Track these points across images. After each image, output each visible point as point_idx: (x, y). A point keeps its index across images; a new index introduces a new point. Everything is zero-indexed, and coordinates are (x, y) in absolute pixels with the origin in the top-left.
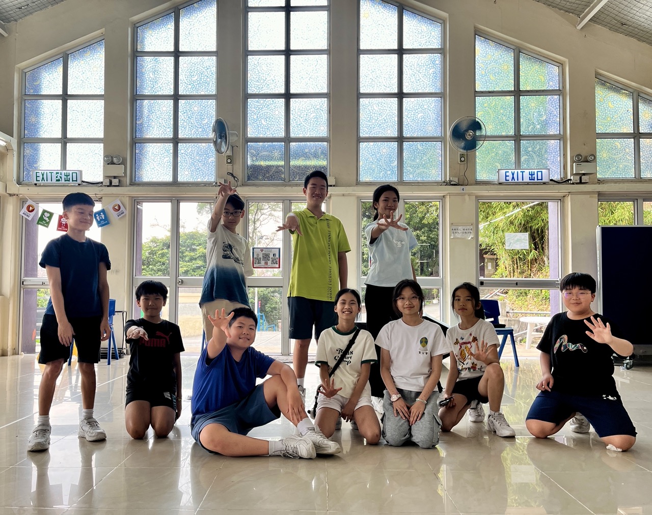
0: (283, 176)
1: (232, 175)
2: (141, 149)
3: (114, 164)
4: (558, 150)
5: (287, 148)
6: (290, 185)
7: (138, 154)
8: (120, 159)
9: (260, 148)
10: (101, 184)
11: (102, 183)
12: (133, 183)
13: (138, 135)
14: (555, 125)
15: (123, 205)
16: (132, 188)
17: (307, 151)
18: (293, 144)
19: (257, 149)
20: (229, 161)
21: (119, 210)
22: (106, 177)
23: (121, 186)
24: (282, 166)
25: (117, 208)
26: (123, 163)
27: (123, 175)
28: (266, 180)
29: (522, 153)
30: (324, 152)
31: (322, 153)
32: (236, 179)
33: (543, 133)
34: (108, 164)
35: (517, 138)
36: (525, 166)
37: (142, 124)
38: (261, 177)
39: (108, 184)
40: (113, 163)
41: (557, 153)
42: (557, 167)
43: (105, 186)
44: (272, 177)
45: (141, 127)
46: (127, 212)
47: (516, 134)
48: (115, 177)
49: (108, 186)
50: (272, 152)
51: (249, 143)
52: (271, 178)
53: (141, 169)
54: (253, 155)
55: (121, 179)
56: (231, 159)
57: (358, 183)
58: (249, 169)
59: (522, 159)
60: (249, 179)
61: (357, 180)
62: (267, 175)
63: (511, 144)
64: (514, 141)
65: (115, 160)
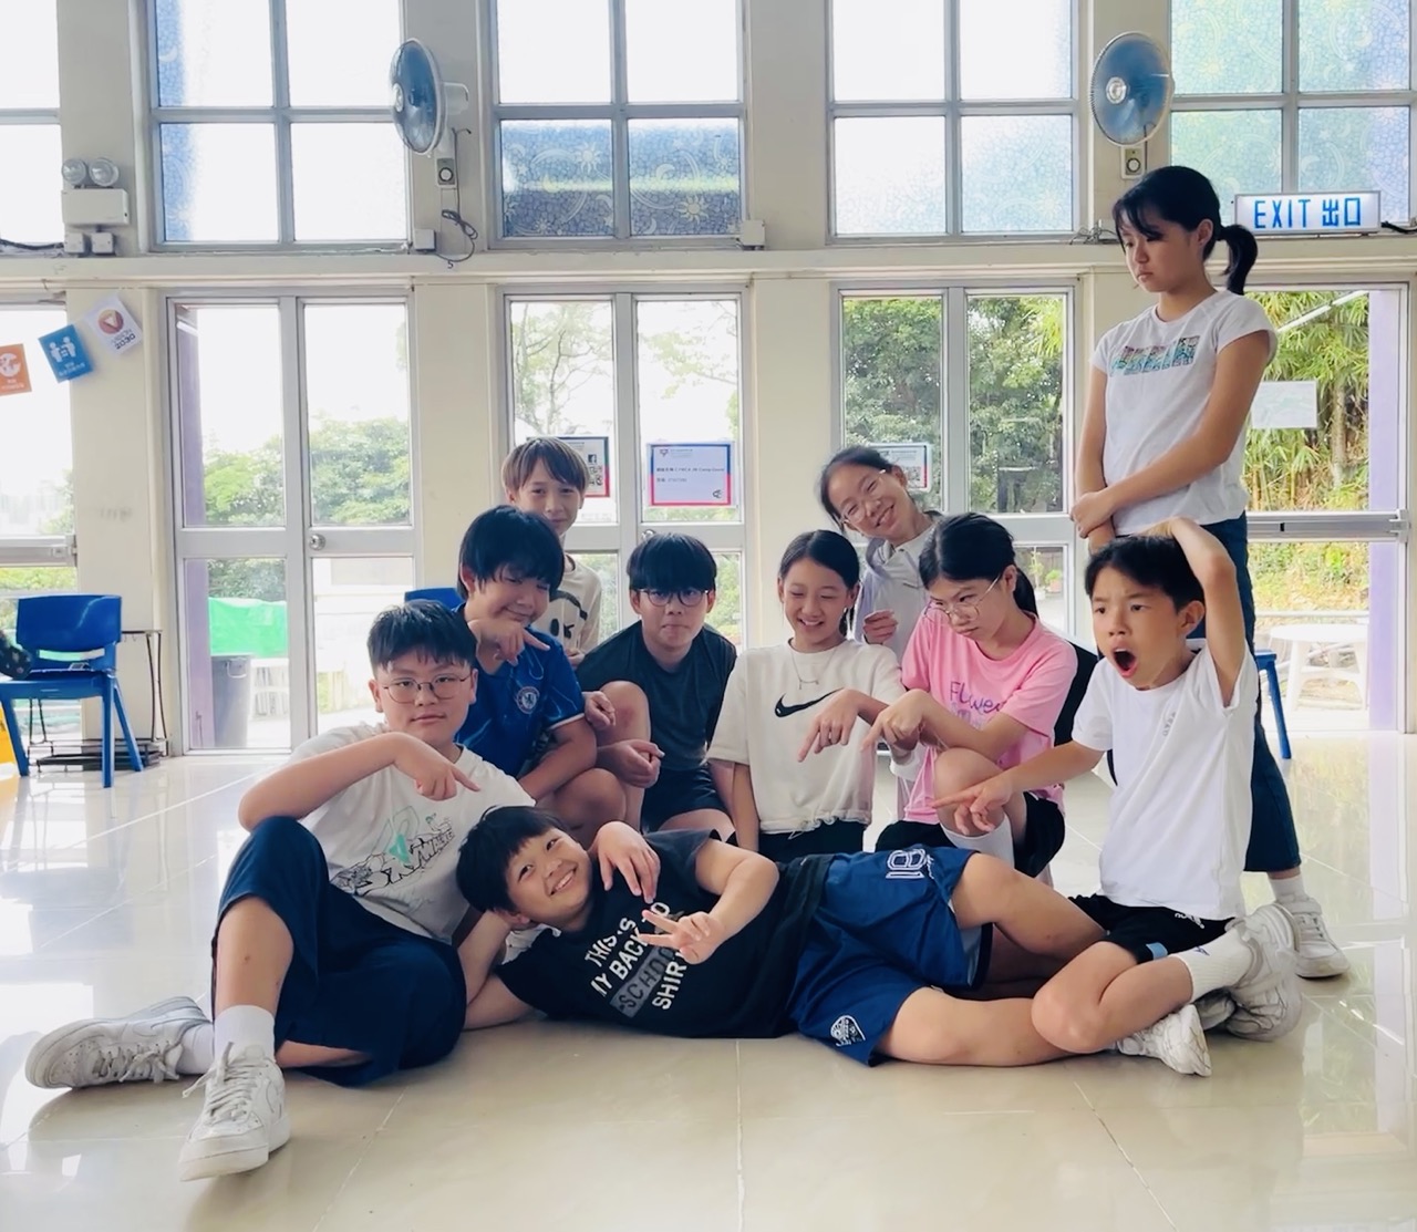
0: (609, 221)
1: (456, 217)
2: (176, 141)
3: (96, 186)
4: (1403, 136)
5: (620, 139)
6: (630, 249)
7: (170, 158)
8: (112, 172)
9: (540, 138)
10: (59, 251)
11: (61, 246)
12: (156, 248)
13: (167, 100)
14: (1399, 61)
15: (130, 312)
16: (154, 260)
17: (678, 144)
18: (635, 125)
19: (529, 140)
20: (446, 175)
21: (117, 329)
22: (73, 227)
23: (122, 256)
24: (606, 193)
25: (112, 321)
26: (124, 182)
27: (125, 220)
28: (560, 232)
29: (1303, 144)
30: (731, 146)
31: (725, 151)
32: (470, 231)
33: (1364, 87)
34: (78, 187)
35: (1290, 101)
36: (1311, 184)
37: (177, 64)
38: (543, 226)
39: (81, 249)
40: (89, 184)
41: (1400, 147)
42: (1400, 188)
43: (72, 255)
44: (577, 225)
45: (174, 73)
46: (146, 336)
47: (1288, 89)
48: (100, 228)
49: (81, 255)
50: (575, 150)
51: (504, 123)
52: (576, 227)
53: (182, 203)
54: (517, 161)
55: (122, 234)
56: (451, 171)
57: (832, 240)
58: (507, 200)
59: (1304, 163)
60: (508, 231)
61: (829, 230)
62: (563, 220)
63: (1271, 119)
64: (1279, 112)
65: (97, 175)
